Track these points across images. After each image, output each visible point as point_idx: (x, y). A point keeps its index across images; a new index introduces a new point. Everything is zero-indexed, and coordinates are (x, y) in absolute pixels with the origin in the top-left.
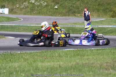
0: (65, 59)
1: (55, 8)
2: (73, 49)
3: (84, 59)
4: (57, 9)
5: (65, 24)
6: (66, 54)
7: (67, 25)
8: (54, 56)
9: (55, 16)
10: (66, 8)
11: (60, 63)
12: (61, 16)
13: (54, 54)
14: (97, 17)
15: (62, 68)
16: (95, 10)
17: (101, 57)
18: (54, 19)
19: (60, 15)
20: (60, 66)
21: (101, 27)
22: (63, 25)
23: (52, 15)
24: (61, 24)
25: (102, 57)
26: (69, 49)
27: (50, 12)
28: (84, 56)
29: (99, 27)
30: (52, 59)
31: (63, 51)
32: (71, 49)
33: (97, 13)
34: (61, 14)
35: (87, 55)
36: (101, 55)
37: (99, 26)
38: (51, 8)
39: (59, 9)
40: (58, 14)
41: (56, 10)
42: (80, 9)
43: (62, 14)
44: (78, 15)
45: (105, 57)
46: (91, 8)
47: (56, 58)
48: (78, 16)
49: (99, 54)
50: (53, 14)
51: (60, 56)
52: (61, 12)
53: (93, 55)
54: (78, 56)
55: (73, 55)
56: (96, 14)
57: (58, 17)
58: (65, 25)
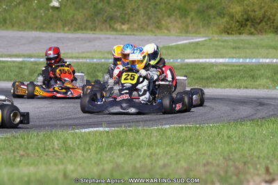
0: (83, 156)
1: (52, 5)
2: (107, 129)
3: (139, 156)
4: (57, 8)
5: (84, 55)
6: (85, 143)
7: (89, 57)
8: (50, 147)
9: (53, 30)
10: (86, 6)
11: (65, 168)
12: (69, 30)
13: (47, 143)
14: (181, 32)
16: (174, 11)
17: (192, 150)
18: (50, 40)
19: (66, 29)
20: (65, 176)
21: (192, 64)
22: (77, 58)
23: (41, 28)
24: (70, 55)
25: (194, 149)
26: (95, 129)
27: (35, 17)
28: (140, 147)
29: (188, 65)
30: (42, 156)
31: (77, 133)
32: (101, 129)
33: (180, 21)
34: (71, 24)
35: (150, 145)
36: (192, 144)
37: (187, 61)
38: (41, 8)
39: (63, 8)
40: (60, 24)
41: (56, 14)
42: (129, 10)
43: (74, 23)
44: (123, 27)
45: (204, 148)
46: (163, 6)
47: (54, 152)
48: (122, 30)
49: (185, 141)
50: (44, 26)
51: (67, 149)
52: (69, 17)
53: (167, 145)
54: (122, 146)
55: (105, 145)
56: (178, 22)
57: (61, 35)
58: (82, 58)
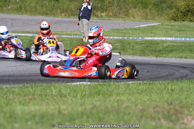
0: (72, 100)
2: (89, 83)
3: (110, 101)
4: (57, 0)
5: (75, 33)
6: (74, 91)
7: (78, 35)
8: (50, 94)
9: (54, 15)
12: (65, 15)
13: (48, 91)
14: (142, 19)
15: (64, 115)
16: (138, 4)
17: (146, 98)
19: (63, 15)
20: (59, 112)
21: (149, 41)
22: (70, 35)
23: (46, 14)
24: (65, 33)
25: (148, 98)
27: (42, 6)
28: (111, 95)
29: (146, 41)
30: (44, 100)
31: (68, 85)
32: (85, 83)
33: (142, 11)
34: (67, 11)
35: (118, 94)
36: (147, 94)
37: (145, 38)
40: (59, 11)
42: (107, 3)
44: (102, 14)
45: (154, 97)
47: (53, 97)
48: (102, 17)
49: (142, 92)
50: (48, 12)
51: (61, 95)
52: (65, 7)
53: (129, 94)
54: (99, 95)
55: (87, 93)
56: (140, 12)
57: (60, 19)
58: (74, 35)
